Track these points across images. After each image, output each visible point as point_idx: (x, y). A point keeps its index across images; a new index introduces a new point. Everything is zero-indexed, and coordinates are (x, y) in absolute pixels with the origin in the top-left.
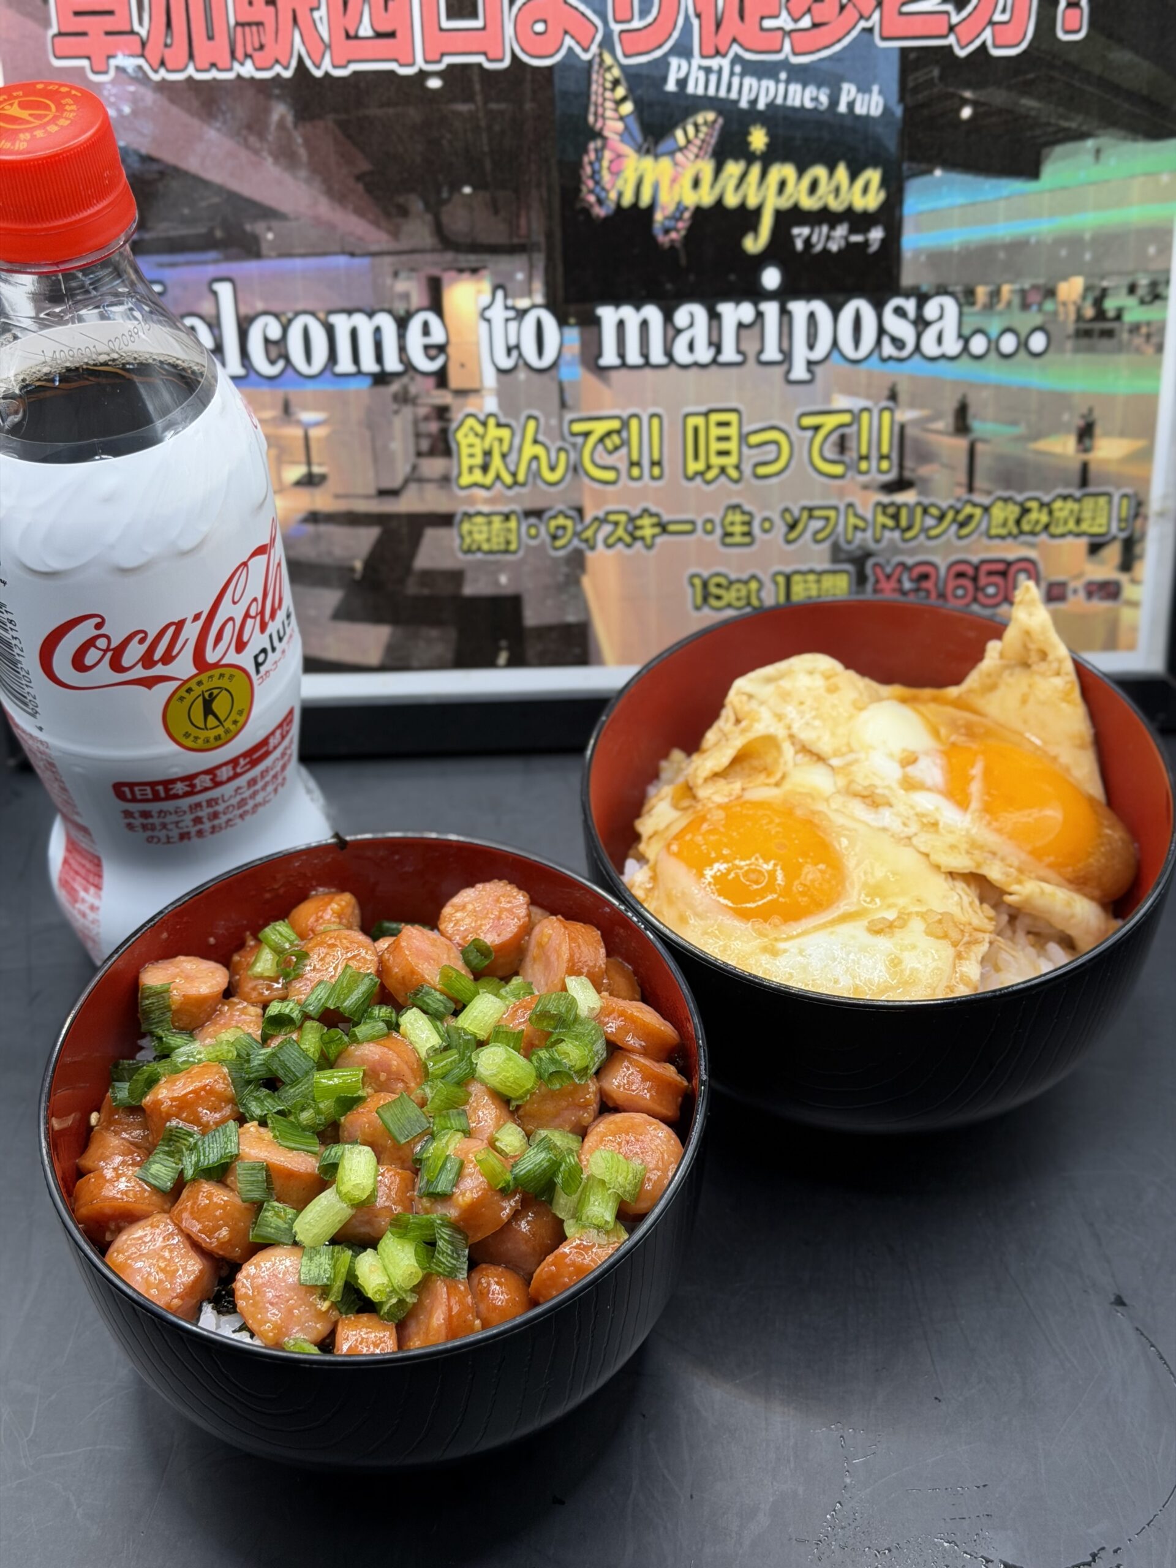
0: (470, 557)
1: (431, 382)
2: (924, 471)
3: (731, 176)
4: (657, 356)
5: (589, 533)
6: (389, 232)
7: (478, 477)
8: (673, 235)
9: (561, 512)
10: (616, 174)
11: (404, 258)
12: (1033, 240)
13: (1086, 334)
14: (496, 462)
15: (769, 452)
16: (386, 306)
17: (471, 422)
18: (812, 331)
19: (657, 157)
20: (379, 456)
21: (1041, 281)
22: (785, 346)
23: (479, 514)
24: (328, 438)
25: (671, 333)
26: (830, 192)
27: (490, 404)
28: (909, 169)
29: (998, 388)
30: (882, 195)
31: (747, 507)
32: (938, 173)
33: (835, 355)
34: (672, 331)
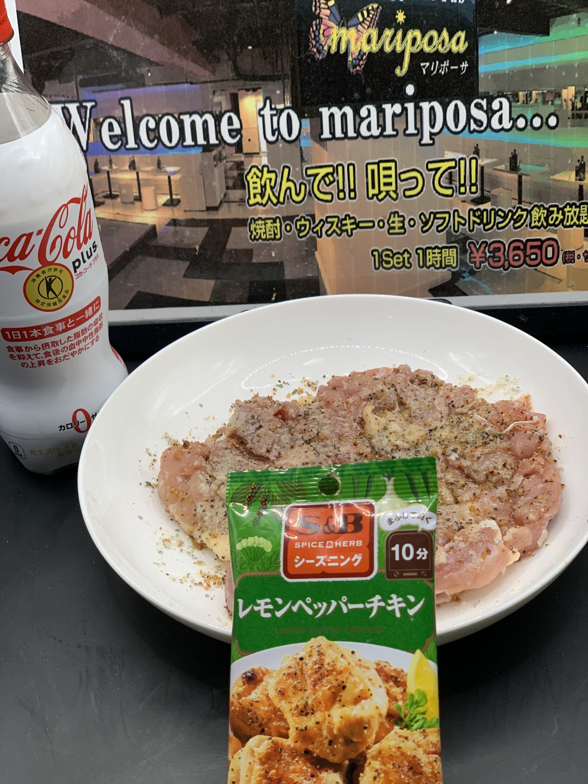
0: (255, 242)
1: (233, 149)
2: (494, 192)
3: (388, 36)
4: (351, 133)
5: (318, 228)
6: (210, 71)
7: (259, 199)
8: (358, 68)
9: (302, 217)
10: (327, 37)
11: (218, 84)
12: (547, 67)
13: (579, 116)
14: (268, 190)
15: (413, 183)
16: (210, 110)
17: (254, 170)
18: (433, 117)
19: (348, 28)
20: (207, 189)
21: (553, 89)
22: (419, 126)
23: (260, 219)
24: (180, 179)
25: (358, 120)
26: (440, 43)
27: (265, 161)
28: (480, 31)
29: (533, 146)
30: (467, 44)
31: (400, 214)
32: (495, 32)
33: (445, 129)
34: (358, 119)
